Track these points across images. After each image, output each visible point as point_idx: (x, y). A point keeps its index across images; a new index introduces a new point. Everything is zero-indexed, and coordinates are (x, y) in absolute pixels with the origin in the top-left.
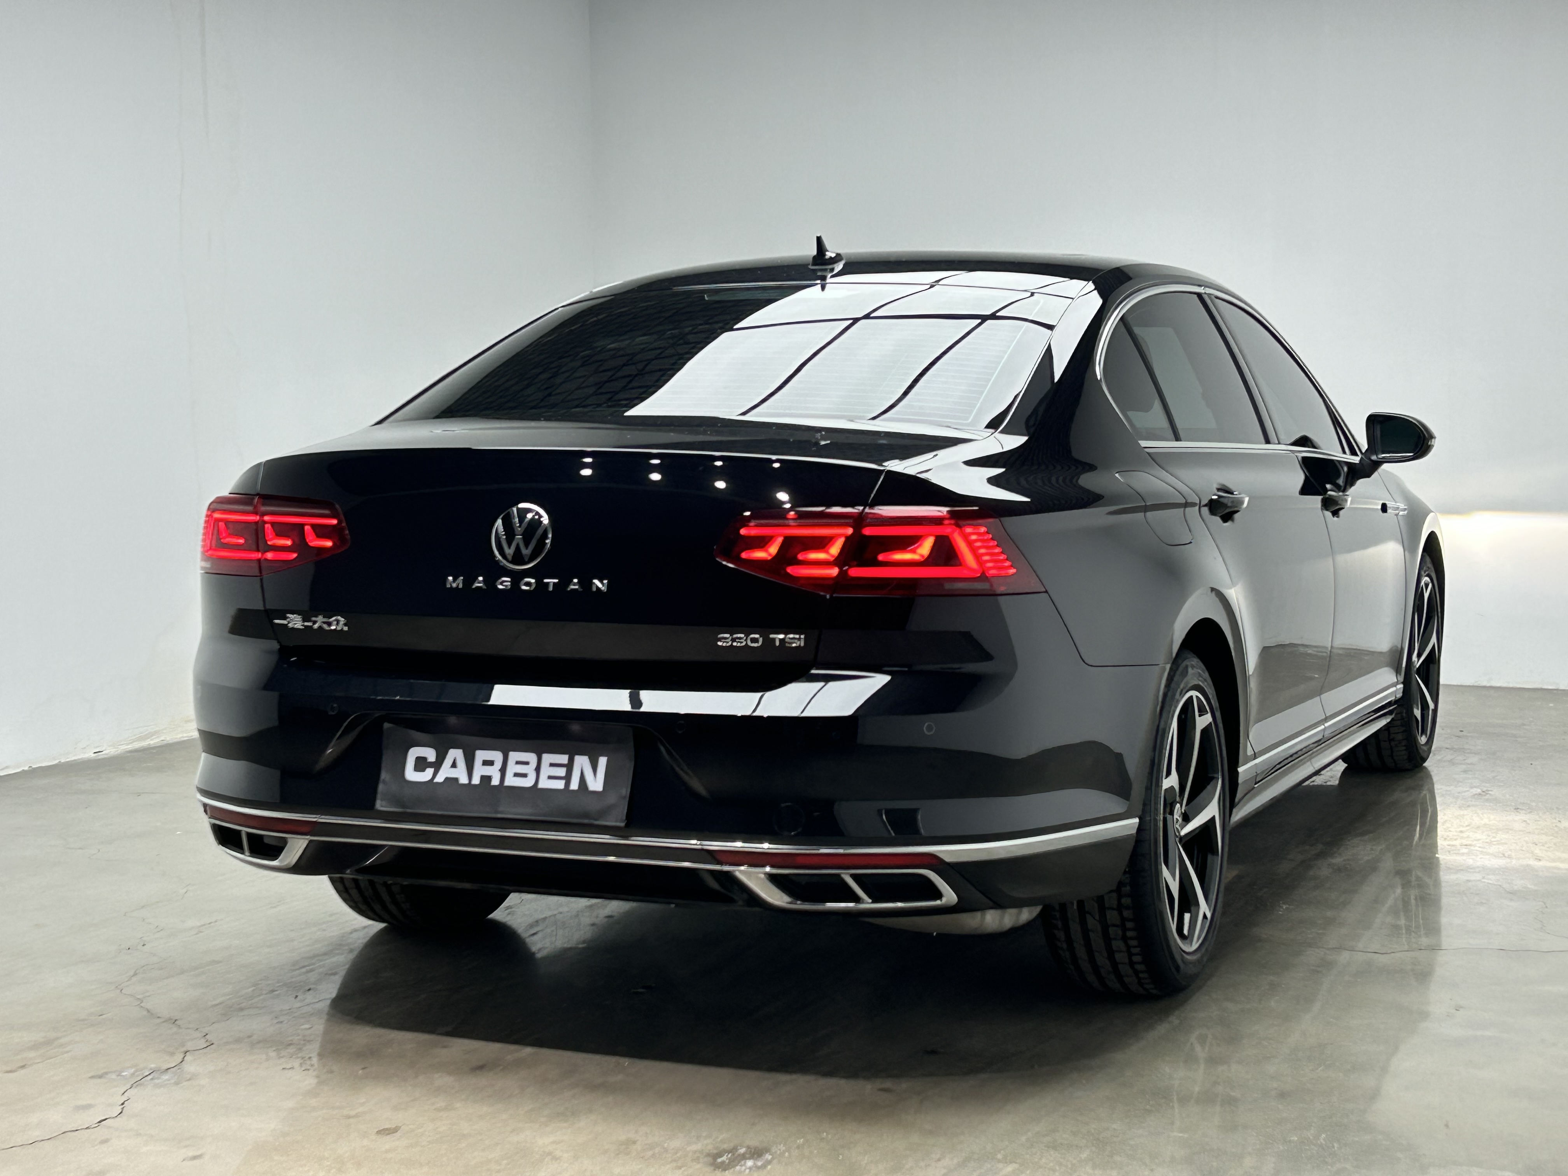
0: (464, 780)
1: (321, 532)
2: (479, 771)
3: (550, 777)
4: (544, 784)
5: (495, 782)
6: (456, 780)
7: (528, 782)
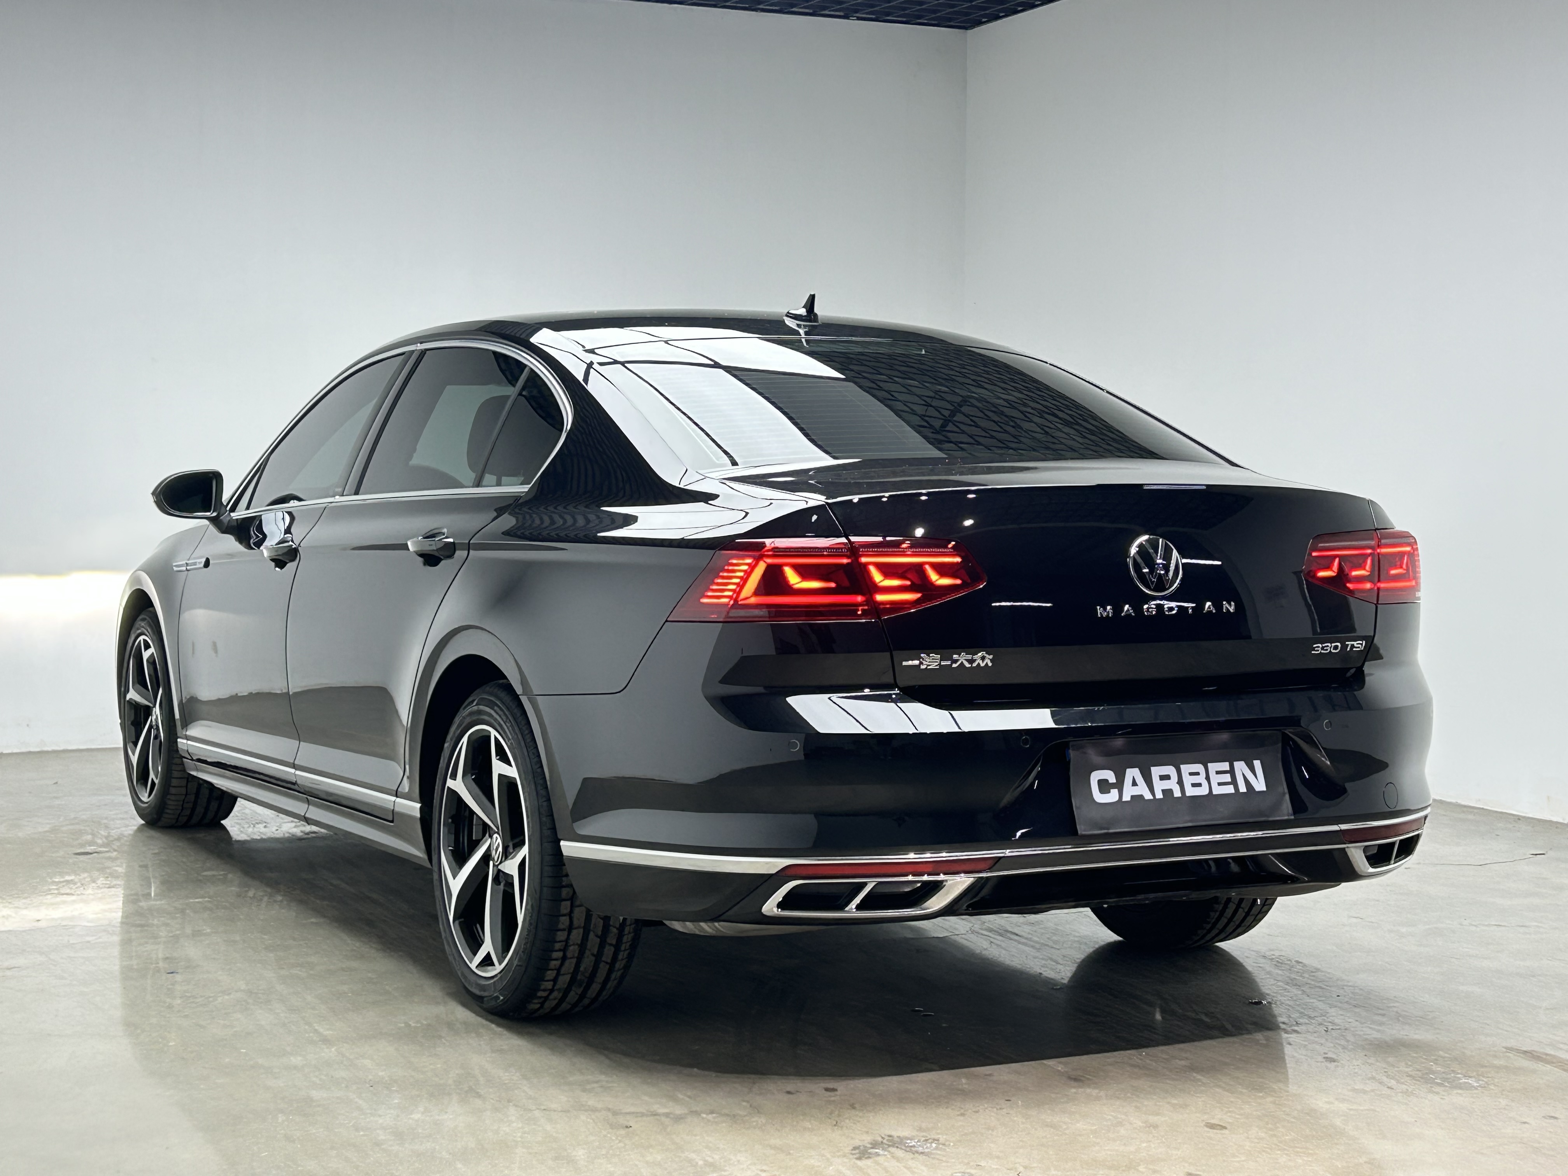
0: (1148, 796)
1: (943, 570)
2: (1159, 787)
3: (1220, 784)
4: (1217, 790)
5: (1177, 793)
6: (1141, 796)
7: (1203, 791)
